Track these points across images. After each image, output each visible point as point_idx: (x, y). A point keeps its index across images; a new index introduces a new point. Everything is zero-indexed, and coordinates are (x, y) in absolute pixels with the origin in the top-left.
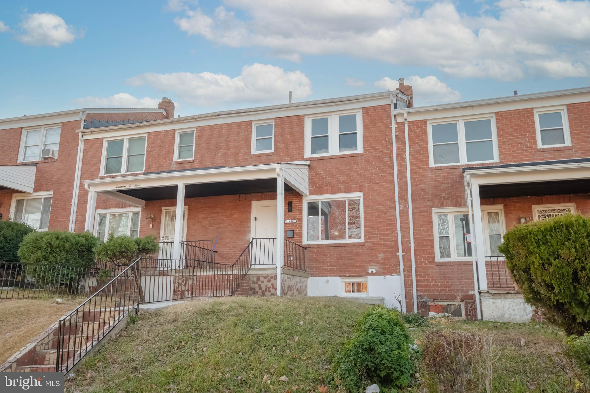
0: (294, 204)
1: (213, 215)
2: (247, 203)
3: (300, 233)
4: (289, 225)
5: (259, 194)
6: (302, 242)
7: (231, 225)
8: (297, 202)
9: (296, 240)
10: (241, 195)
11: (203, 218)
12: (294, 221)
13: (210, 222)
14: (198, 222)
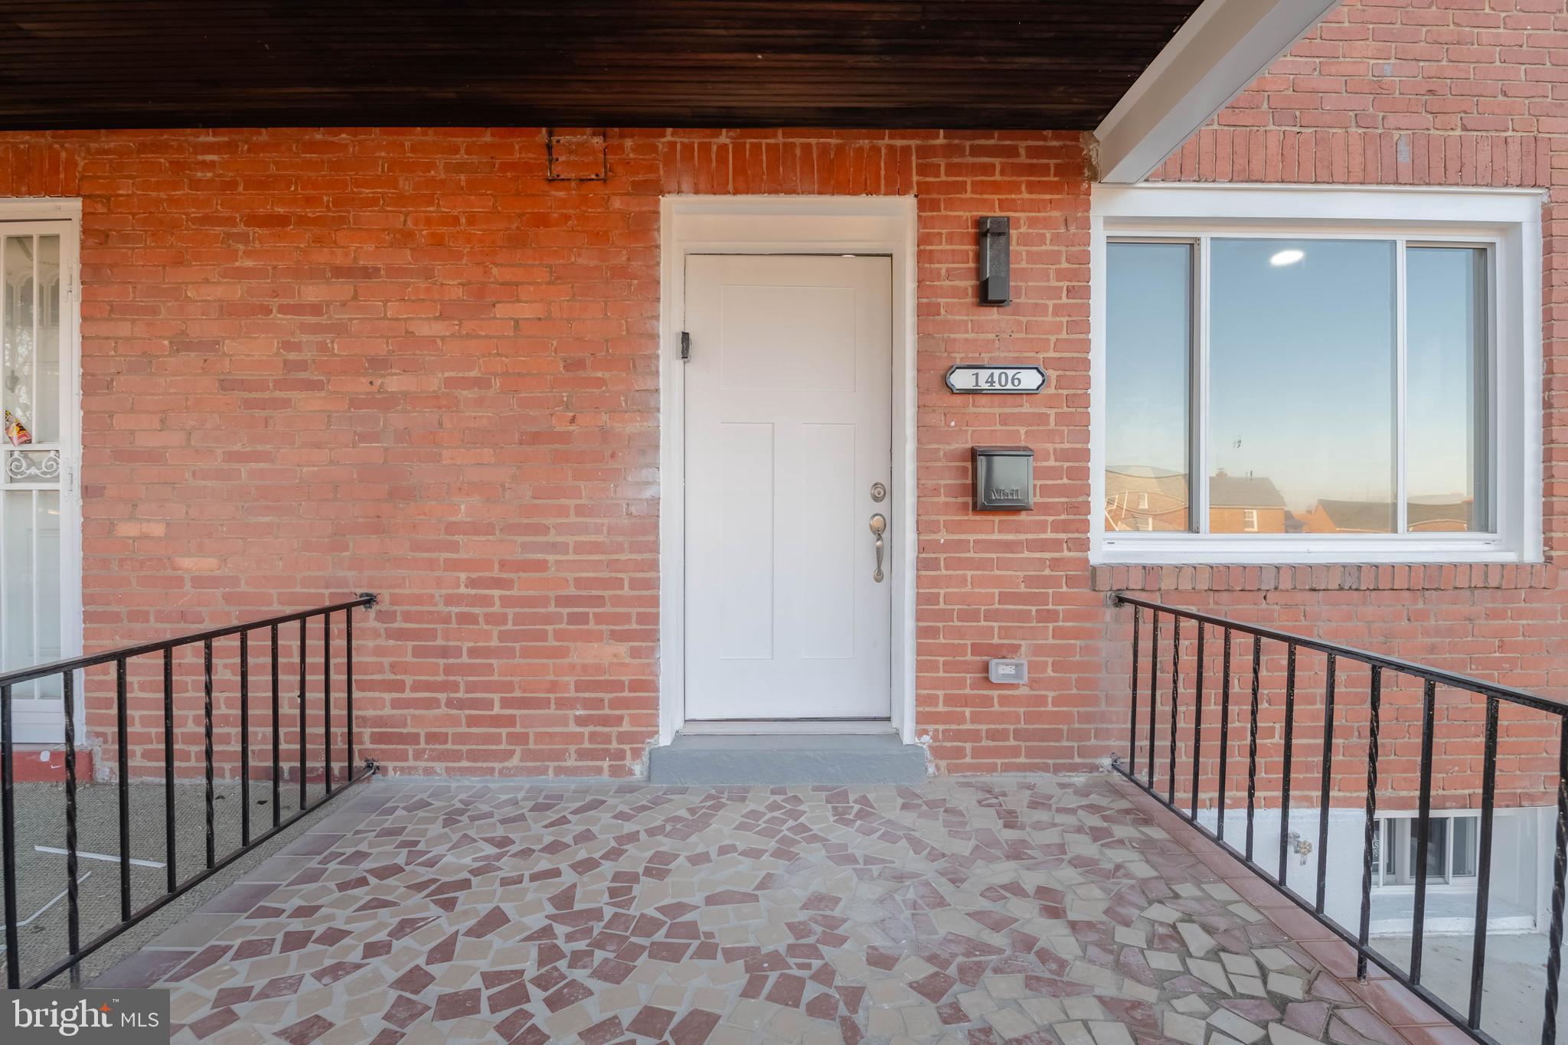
0: (1025, 240)
1: (312, 293)
2: (617, 203)
3: (1072, 473)
4: (984, 407)
5: (725, 137)
6: (1084, 545)
7: (480, 383)
8: (1046, 223)
9: (1042, 527)
10: (566, 138)
11: (229, 310)
12: (1030, 380)
13: (288, 346)
14: (182, 344)
